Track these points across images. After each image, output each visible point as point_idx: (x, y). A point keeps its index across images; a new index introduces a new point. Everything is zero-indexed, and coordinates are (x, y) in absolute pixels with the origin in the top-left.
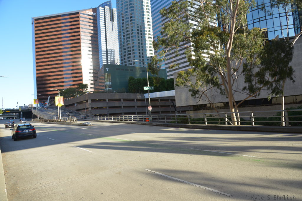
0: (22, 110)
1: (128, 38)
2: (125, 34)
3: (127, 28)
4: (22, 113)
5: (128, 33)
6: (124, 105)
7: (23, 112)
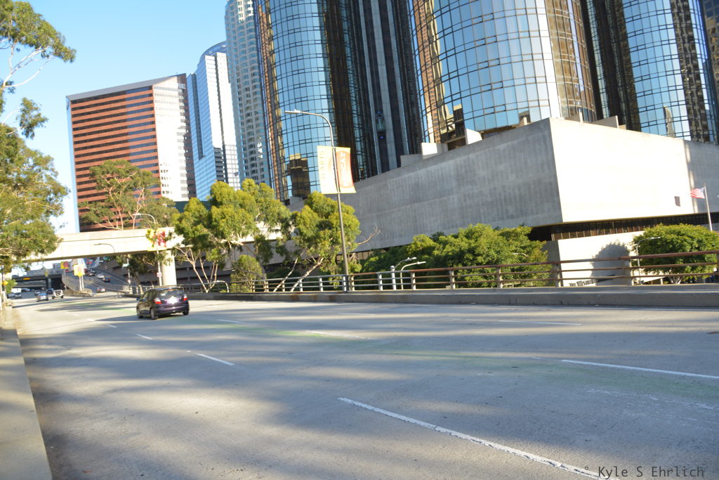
0: (50, 276)
1: (249, 127)
2: (245, 120)
3: (247, 108)
4: (50, 280)
5: (249, 118)
7: (52, 279)
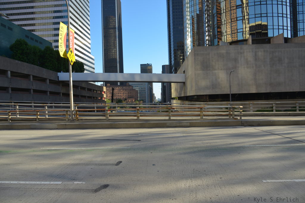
6: (34, 89)
